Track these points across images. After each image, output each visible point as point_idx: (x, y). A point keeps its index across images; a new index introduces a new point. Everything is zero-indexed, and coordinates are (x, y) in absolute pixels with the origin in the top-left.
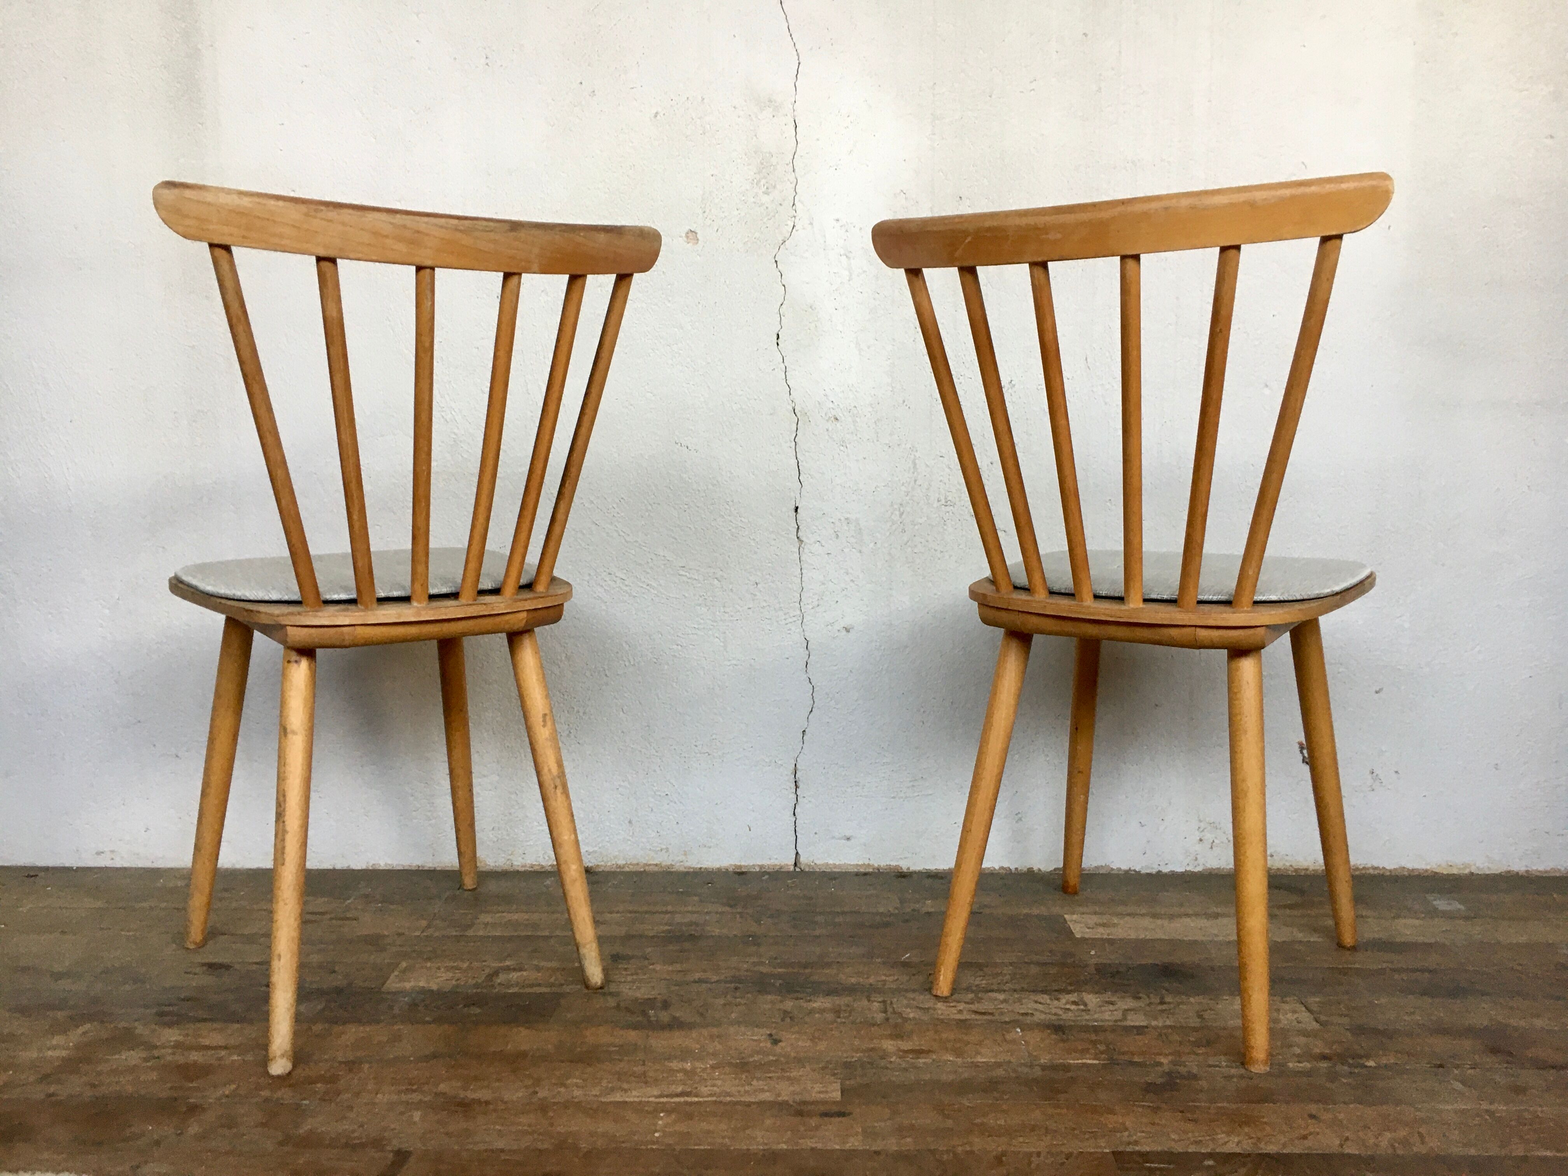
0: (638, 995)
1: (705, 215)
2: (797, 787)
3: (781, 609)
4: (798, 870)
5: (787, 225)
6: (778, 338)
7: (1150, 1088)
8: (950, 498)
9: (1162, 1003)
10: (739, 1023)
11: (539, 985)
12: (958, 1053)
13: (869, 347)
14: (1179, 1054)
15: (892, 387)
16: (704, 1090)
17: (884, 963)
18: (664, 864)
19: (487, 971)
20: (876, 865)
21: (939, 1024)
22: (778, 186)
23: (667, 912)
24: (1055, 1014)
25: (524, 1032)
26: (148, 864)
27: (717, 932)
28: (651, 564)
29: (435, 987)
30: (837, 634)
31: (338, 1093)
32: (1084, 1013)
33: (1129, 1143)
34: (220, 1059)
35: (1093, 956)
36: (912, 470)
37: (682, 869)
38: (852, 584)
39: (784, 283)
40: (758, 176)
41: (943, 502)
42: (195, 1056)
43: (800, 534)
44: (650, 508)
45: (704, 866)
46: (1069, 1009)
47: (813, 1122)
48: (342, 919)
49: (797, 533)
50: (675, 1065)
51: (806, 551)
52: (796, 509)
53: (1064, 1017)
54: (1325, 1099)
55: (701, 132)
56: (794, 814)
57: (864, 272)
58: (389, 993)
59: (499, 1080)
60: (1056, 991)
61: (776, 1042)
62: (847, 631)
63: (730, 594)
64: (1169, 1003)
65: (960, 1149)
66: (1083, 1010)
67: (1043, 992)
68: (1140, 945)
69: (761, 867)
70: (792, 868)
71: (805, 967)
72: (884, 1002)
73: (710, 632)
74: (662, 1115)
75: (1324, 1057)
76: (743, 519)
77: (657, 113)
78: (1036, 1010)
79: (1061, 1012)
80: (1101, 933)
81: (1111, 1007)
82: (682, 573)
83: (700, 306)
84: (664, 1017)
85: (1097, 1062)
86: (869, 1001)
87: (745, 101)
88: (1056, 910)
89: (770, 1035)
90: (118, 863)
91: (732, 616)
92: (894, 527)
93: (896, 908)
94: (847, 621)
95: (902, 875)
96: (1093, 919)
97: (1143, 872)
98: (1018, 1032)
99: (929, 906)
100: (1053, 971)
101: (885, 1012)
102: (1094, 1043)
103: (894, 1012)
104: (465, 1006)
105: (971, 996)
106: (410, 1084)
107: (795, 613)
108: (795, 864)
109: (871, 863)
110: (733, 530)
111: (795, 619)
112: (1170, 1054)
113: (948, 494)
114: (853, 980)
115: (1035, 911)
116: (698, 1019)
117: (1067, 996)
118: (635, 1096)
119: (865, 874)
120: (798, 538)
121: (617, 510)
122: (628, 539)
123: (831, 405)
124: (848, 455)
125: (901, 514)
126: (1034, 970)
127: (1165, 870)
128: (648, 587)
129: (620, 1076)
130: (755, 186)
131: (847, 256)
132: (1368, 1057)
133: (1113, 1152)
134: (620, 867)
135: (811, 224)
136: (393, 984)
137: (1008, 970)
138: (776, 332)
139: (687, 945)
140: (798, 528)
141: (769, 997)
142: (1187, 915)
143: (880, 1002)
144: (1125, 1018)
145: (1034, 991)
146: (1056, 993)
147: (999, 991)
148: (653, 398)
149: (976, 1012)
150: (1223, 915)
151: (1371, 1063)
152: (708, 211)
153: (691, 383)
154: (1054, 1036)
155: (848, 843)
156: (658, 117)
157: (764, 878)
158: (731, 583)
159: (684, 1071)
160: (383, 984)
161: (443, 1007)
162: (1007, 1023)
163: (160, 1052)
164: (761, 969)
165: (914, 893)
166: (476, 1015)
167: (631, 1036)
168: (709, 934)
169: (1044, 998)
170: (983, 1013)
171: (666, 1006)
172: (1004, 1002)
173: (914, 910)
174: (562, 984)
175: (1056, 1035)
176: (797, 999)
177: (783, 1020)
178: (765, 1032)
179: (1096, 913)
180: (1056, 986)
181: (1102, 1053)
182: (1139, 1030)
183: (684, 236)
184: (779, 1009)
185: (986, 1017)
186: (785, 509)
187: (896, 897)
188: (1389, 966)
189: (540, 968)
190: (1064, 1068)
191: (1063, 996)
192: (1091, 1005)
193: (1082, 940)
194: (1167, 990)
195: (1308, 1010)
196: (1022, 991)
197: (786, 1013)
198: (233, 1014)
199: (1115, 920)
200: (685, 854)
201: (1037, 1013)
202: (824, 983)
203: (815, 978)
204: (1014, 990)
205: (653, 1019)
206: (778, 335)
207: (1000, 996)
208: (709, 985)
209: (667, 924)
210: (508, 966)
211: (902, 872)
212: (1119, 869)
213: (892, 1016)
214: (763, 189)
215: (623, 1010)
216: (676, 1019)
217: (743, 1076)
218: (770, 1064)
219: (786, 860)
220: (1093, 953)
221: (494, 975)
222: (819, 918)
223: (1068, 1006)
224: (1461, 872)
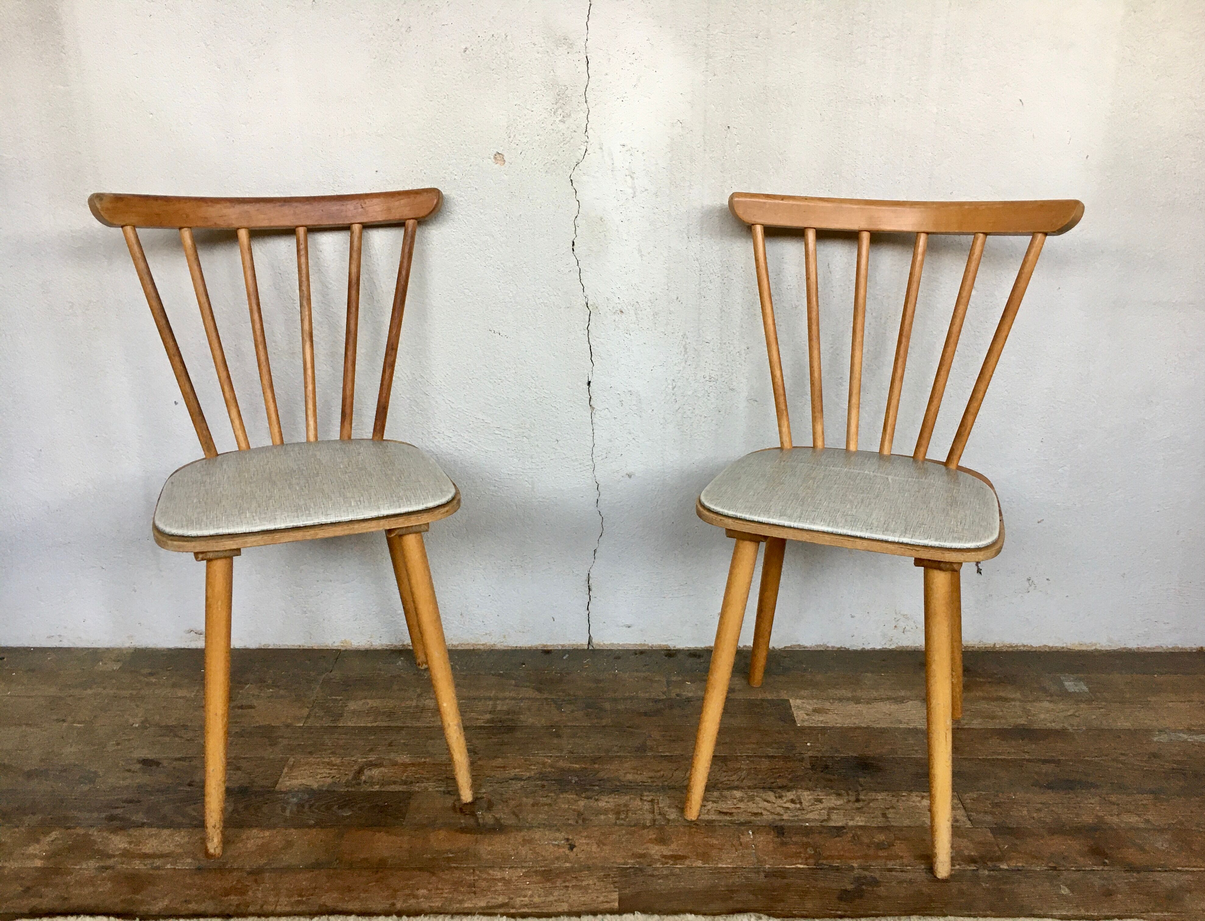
1: (510, 140)
2: (590, 589)
3: (576, 460)
4: (591, 648)
5: (580, 149)
6: (573, 245)
7: (844, 896)
8: (713, 376)
9: (858, 800)
10: (544, 827)
11: (395, 783)
12: (705, 857)
13: (649, 253)
14: (866, 857)
15: (668, 287)
16: (518, 901)
17: (653, 757)
18: (488, 644)
19: (356, 767)
20: (650, 645)
21: (693, 826)
22: (572, 115)
23: (490, 699)
24: (778, 814)
25: (385, 838)
26: (89, 645)
27: (529, 722)
28: (472, 426)
29: (315, 786)
30: (622, 479)
32: (799, 813)
34: (158, 869)
35: (809, 748)
36: (683, 353)
37: (503, 648)
38: (634, 441)
39: (578, 198)
40: (555, 107)
41: (707, 378)
42: (138, 865)
43: (592, 403)
44: (470, 382)
45: (519, 645)
46: (788, 808)
48: (243, 708)
49: (590, 401)
50: (497, 874)
51: (597, 416)
52: (589, 383)
53: (785, 817)
55: (505, 66)
56: (588, 609)
57: (646, 190)
58: (282, 792)
59: (365, 891)
60: (780, 788)
61: (572, 847)
62: (630, 476)
63: (536, 448)
64: (864, 801)
66: (799, 809)
67: (771, 789)
68: (845, 733)
69: (563, 646)
70: (586, 647)
71: (594, 760)
72: (652, 801)
73: (521, 477)
75: (972, 860)
76: (545, 391)
77: (466, 48)
78: (765, 809)
79: (782, 812)
80: (816, 721)
81: (820, 806)
82: (497, 432)
83: (508, 217)
84: (488, 818)
85: (805, 866)
86: (641, 800)
87: (544, 38)
88: (784, 695)
89: (567, 840)
90: (66, 644)
91: (538, 465)
92: (668, 398)
93: (664, 693)
94: (630, 469)
95: (670, 654)
96: (811, 705)
97: (851, 649)
98: (749, 834)
99: (690, 690)
100: (779, 765)
101: (653, 812)
102: (806, 845)
103: (660, 814)
104: (339, 808)
105: (718, 794)
107: (588, 463)
108: (589, 643)
109: (646, 643)
110: (538, 400)
111: (588, 467)
112: (859, 858)
113: (711, 372)
114: (630, 777)
115: (769, 697)
116: (514, 822)
117: (788, 794)
119: (642, 652)
120: (590, 406)
121: (443, 383)
122: (453, 405)
123: (618, 301)
124: (631, 340)
125: (673, 388)
126: (765, 764)
127: (868, 647)
128: (470, 443)
129: (457, 885)
130: (553, 114)
131: (631, 177)
132: (1002, 860)
134: (455, 646)
135: (601, 148)
136: (285, 783)
137: (746, 766)
138: (572, 240)
139: (506, 738)
140: (590, 398)
141: (567, 796)
142: (882, 700)
143: (649, 801)
144: (829, 819)
145: (764, 788)
146: (779, 791)
147: (737, 788)
148: (470, 294)
149: (721, 812)
150: (909, 699)
151: (1004, 866)
152: (512, 136)
153: (501, 281)
154: (776, 839)
155: (630, 629)
156: (467, 52)
157: (564, 658)
158: (537, 440)
159: (503, 880)
160: (276, 783)
161: (322, 809)
162: (741, 824)
163: (110, 862)
164: (561, 764)
165: (678, 674)
166: (348, 817)
167: (464, 841)
168: (524, 724)
169: (771, 796)
170: (726, 814)
171: (490, 806)
172: (741, 800)
173: (677, 695)
174: (412, 782)
175: (778, 837)
176: (588, 798)
177: (577, 822)
178: (563, 835)
179: (813, 698)
180: (780, 782)
181: (811, 857)
182: (839, 830)
183: (492, 157)
184: (574, 810)
185: (728, 818)
186: (579, 384)
187: (664, 680)
188: (1027, 757)
189: (395, 764)
190: (781, 874)
191: (784, 794)
192: (805, 804)
193: (802, 729)
194: (861, 786)
195: (965, 808)
196: (755, 787)
197: (580, 814)
198: (164, 817)
199: (827, 705)
200: (504, 637)
201: (764, 812)
202: (609, 780)
203: (602, 774)
204: (749, 787)
205: (481, 821)
206: (573, 242)
207: (738, 794)
208: (522, 783)
209: (490, 712)
210: (371, 761)
211: (670, 650)
212: (833, 647)
213: (658, 817)
214: (560, 118)
215: (458, 810)
216: (497, 820)
217: (548, 885)
218: (568, 871)
219: (581, 641)
220: (808, 744)
221: (360, 772)
222: (607, 706)
223: (788, 805)
224: (1089, 649)
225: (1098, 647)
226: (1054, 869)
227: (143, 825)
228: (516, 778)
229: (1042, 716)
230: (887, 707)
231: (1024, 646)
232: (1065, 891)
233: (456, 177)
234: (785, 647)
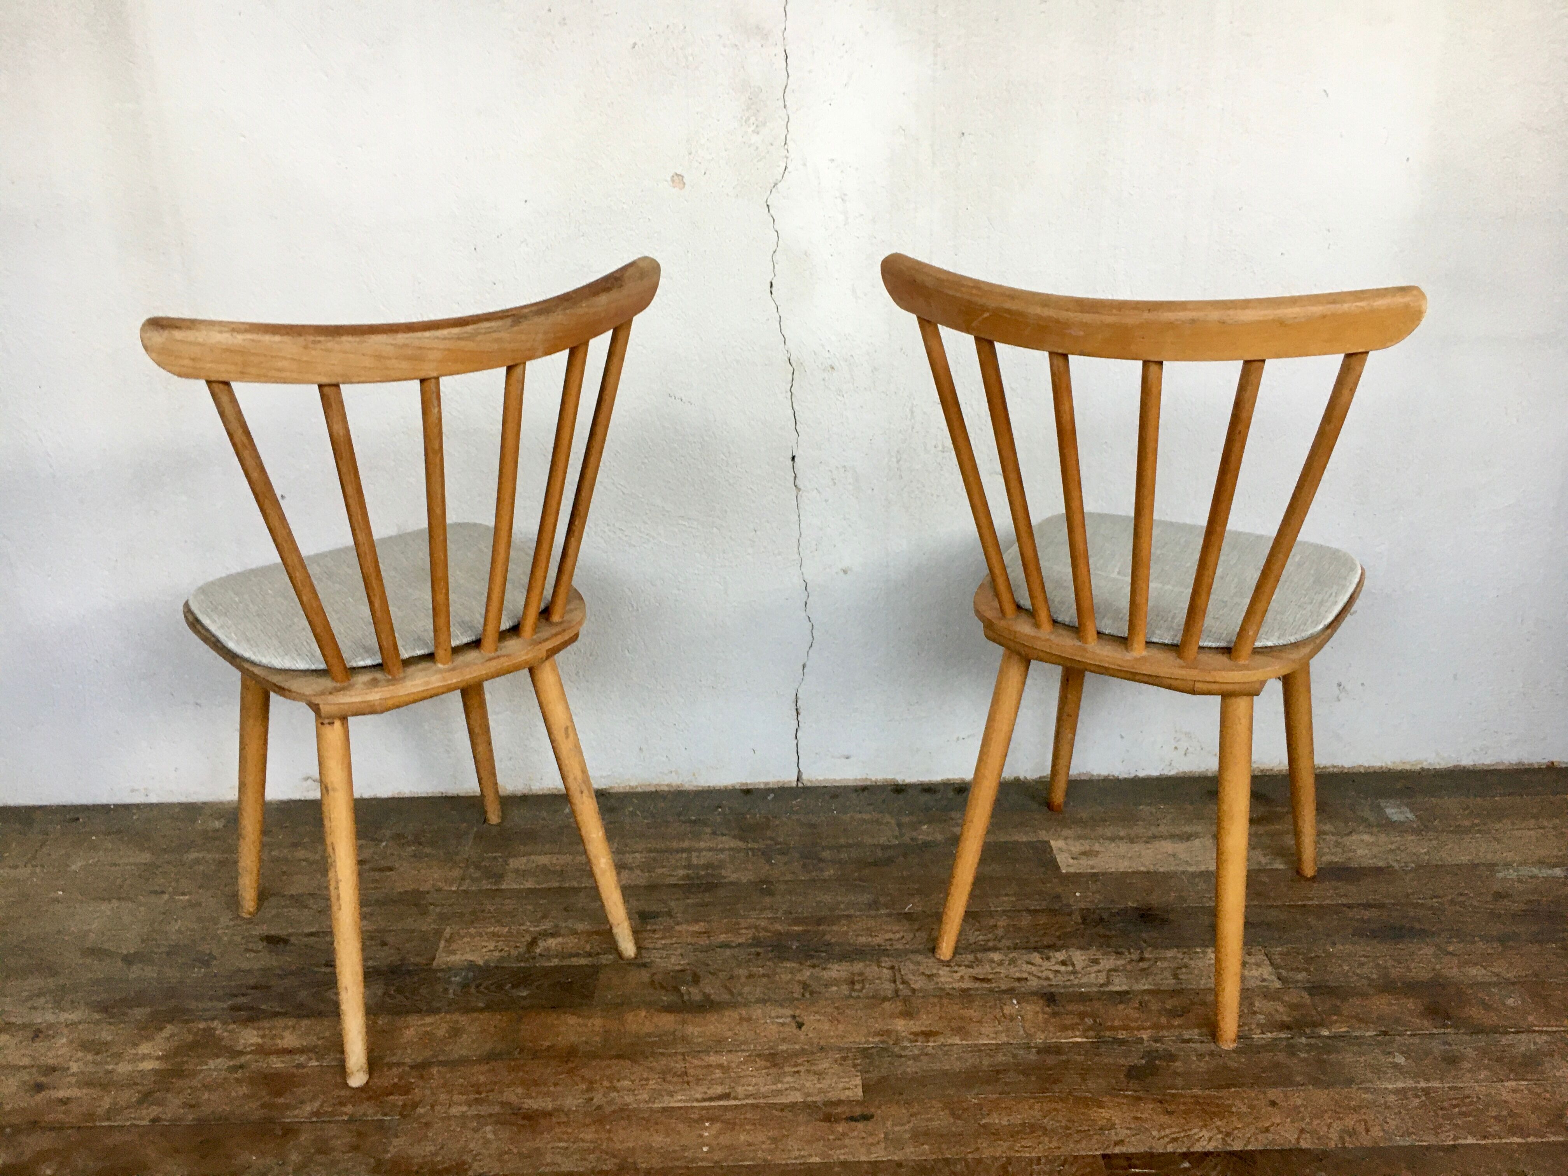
0: (670, 967)
1: (692, 157)
2: (798, 713)
3: (779, 554)
4: (800, 785)
5: (779, 166)
6: (771, 287)
7: (1133, 1073)
9: (1142, 959)
10: (764, 1001)
11: (577, 955)
12: (962, 1031)
13: (865, 295)
14: (1157, 1026)
15: (890, 336)
17: (889, 915)
18: (674, 784)
19: (528, 938)
20: (873, 779)
21: (944, 994)
22: (768, 124)
23: (683, 850)
24: (1048, 979)
25: (572, 1020)
26: (183, 799)
27: (733, 877)
28: (650, 515)
29: (481, 962)
30: (836, 575)
31: (415, 1105)
32: (1072, 977)
33: (1116, 1144)
34: (300, 1066)
35: (1078, 898)
36: (910, 418)
37: (692, 788)
38: (849, 529)
39: (777, 228)
40: (746, 113)
41: (940, 448)
42: (277, 1063)
43: (797, 482)
45: (711, 785)
46: (1057, 972)
47: (840, 1128)
48: (381, 870)
49: (795, 480)
50: (713, 1059)
51: (804, 498)
52: (793, 458)
53: (1055, 982)
54: (1285, 1080)
55: (684, 64)
56: (796, 737)
57: (862, 215)
58: (442, 970)
60: (1046, 947)
61: (800, 1026)
62: (845, 572)
63: (730, 541)
64: (1149, 960)
65: (970, 1156)
66: (1071, 973)
67: (1035, 949)
68: (1121, 879)
69: (767, 783)
70: (794, 784)
71: (818, 923)
72: (892, 968)
74: (707, 1124)
75: (1284, 1026)
76: (740, 469)
77: (635, 44)
78: (1030, 973)
79: (1051, 976)
80: (1084, 865)
81: (1096, 968)
83: (690, 255)
84: (696, 994)
85: (1084, 1040)
86: (879, 966)
87: (731, 28)
88: (1043, 835)
89: (794, 1017)
90: (153, 799)
91: (732, 562)
92: (891, 474)
93: (895, 837)
94: (846, 563)
95: (899, 789)
96: (1077, 847)
97: (1121, 777)
98: (1013, 1003)
99: (926, 832)
100: (1043, 919)
101: (895, 982)
102: (1083, 1016)
103: (904, 982)
104: (513, 987)
105: (970, 957)
106: (479, 1093)
107: (794, 558)
108: (798, 780)
109: (869, 777)
110: (731, 480)
111: (794, 563)
112: (1149, 1028)
114: (863, 940)
115: (1023, 837)
116: (727, 997)
117: (1058, 954)
118: (680, 1101)
119: (864, 789)
120: (796, 486)
121: (613, 463)
123: (827, 355)
124: (844, 404)
125: (898, 462)
126: (1026, 921)
127: (1141, 774)
128: (648, 537)
129: (664, 1075)
130: (744, 124)
131: (843, 199)
132: (1322, 1025)
133: (1104, 1156)
134: (633, 788)
136: (443, 959)
137: (1002, 922)
138: (770, 280)
139: (707, 897)
140: (795, 477)
141: (788, 965)
142: (1161, 837)
143: (889, 968)
144: (1108, 983)
145: (1026, 949)
146: (1046, 951)
147: (995, 949)
148: (644, 351)
149: (976, 979)
150: (1196, 835)
151: (1325, 1032)
152: (693, 152)
154: (1046, 1009)
155: (848, 760)
156: (637, 48)
157: (769, 798)
158: (730, 531)
159: (720, 1066)
160: (433, 959)
161: (493, 988)
162: (1004, 992)
163: (243, 1059)
164: (778, 927)
165: (911, 814)
166: (524, 998)
167: (667, 1021)
168: (726, 880)
169: (1036, 957)
170: (982, 980)
171: (696, 980)
172: (1001, 963)
173: (912, 839)
174: (598, 954)
175: (1048, 1006)
176: (814, 966)
177: (803, 995)
178: (789, 1012)
179: (1079, 837)
180: (1046, 941)
181: (1090, 1028)
182: (1122, 996)
183: (669, 179)
184: (799, 982)
185: (986, 985)
186: (781, 459)
187: (893, 822)
188: (1344, 901)
189: (575, 933)
190: (1057, 1049)
191: (1051, 954)
192: (1078, 967)
193: (1068, 876)
194: (1145, 942)
195: (1272, 964)
196: (1016, 948)
197: (805, 986)
198: (301, 1005)
199: (1097, 847)
200: (694, 775)
201: (1030, 977)
202: (836, 944)
203: (828, 937)
204: (1009, 948)
205: (686, 998)
206: (771, 284)
207: (996, 956)
208: (732, 951)
209: (685, 867)
210: (545, 930)
211: (898, 785)
212: (1099, 776)
213: (901, 987)
214: (753, 128)
215: (657, 986)
216: (707, 997)
217: (773, 1071)
218: (796, 1054)
219: (789, 777)
220: (1078, 894)
221: (534, 942)
222: (826, 854)
223: (1058, 967)
224: (1413, 768)
225: (1425, 765)
226: (1385, 1033)
227: (276, 1014)
228: (726, 945)
229: (1360, 852)
230: (1168, 846)
231: (1334, 767)
232: (1400, 1060)
233: (625, 206)
234: (1040, 778)
